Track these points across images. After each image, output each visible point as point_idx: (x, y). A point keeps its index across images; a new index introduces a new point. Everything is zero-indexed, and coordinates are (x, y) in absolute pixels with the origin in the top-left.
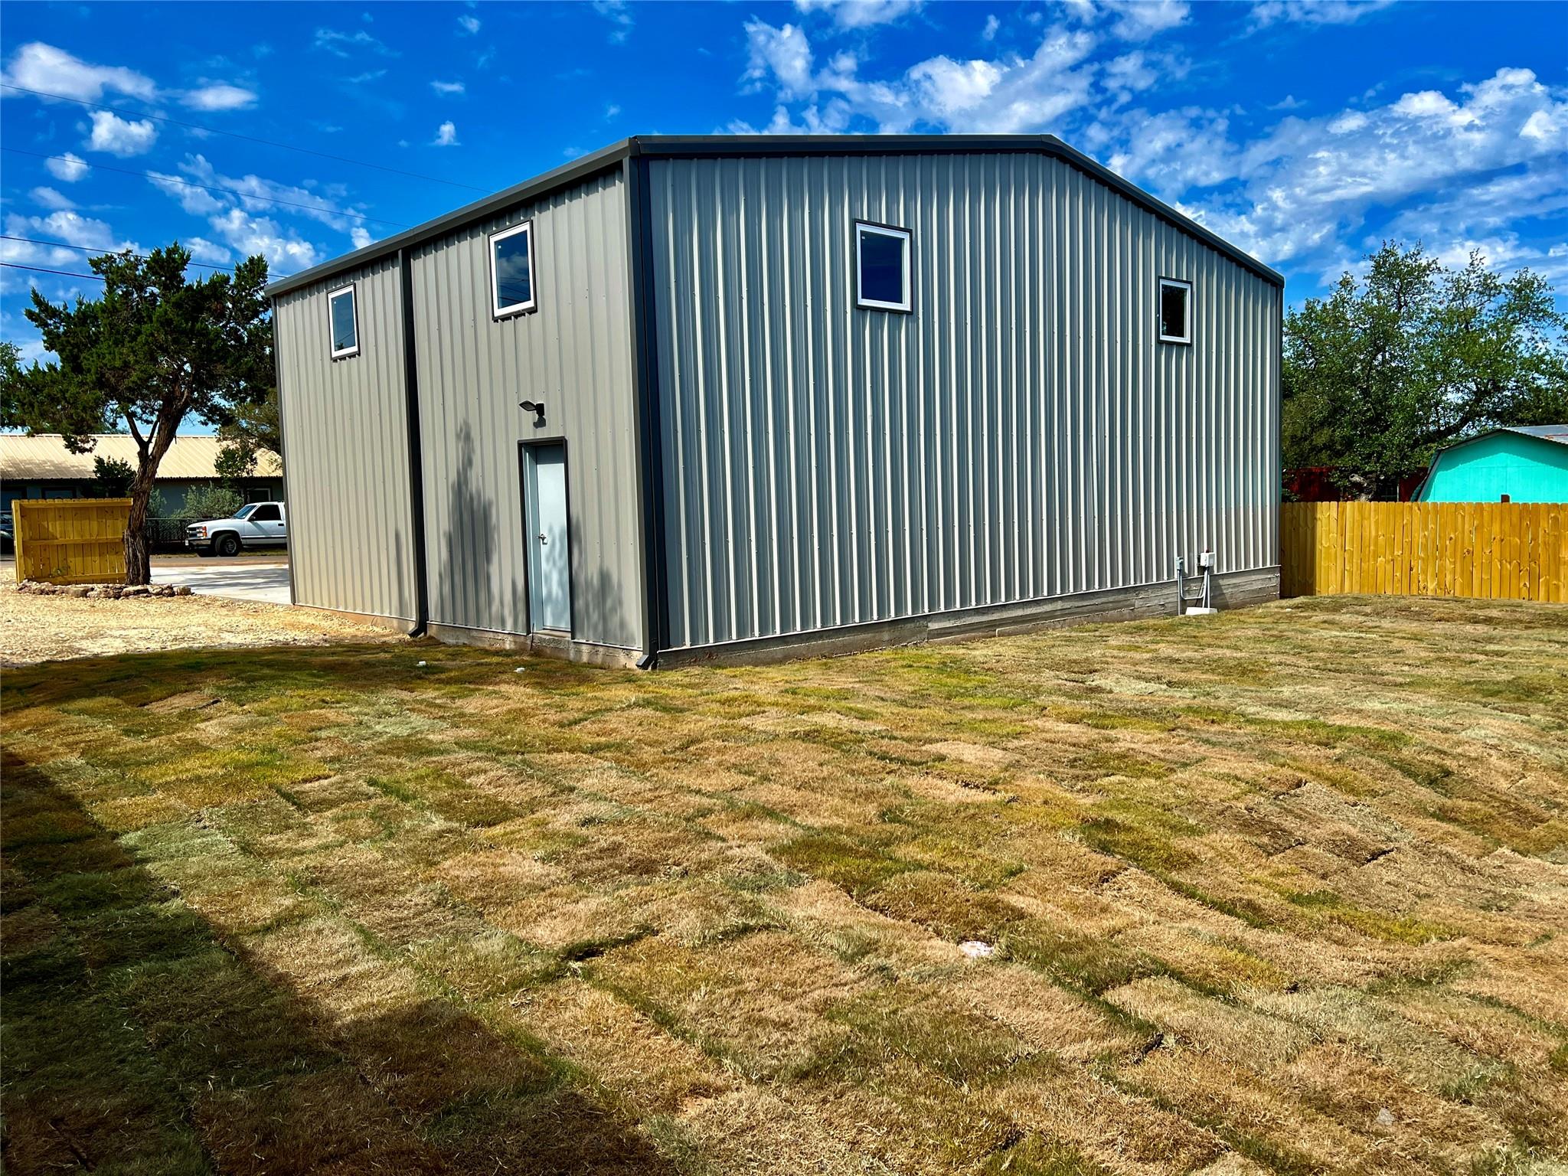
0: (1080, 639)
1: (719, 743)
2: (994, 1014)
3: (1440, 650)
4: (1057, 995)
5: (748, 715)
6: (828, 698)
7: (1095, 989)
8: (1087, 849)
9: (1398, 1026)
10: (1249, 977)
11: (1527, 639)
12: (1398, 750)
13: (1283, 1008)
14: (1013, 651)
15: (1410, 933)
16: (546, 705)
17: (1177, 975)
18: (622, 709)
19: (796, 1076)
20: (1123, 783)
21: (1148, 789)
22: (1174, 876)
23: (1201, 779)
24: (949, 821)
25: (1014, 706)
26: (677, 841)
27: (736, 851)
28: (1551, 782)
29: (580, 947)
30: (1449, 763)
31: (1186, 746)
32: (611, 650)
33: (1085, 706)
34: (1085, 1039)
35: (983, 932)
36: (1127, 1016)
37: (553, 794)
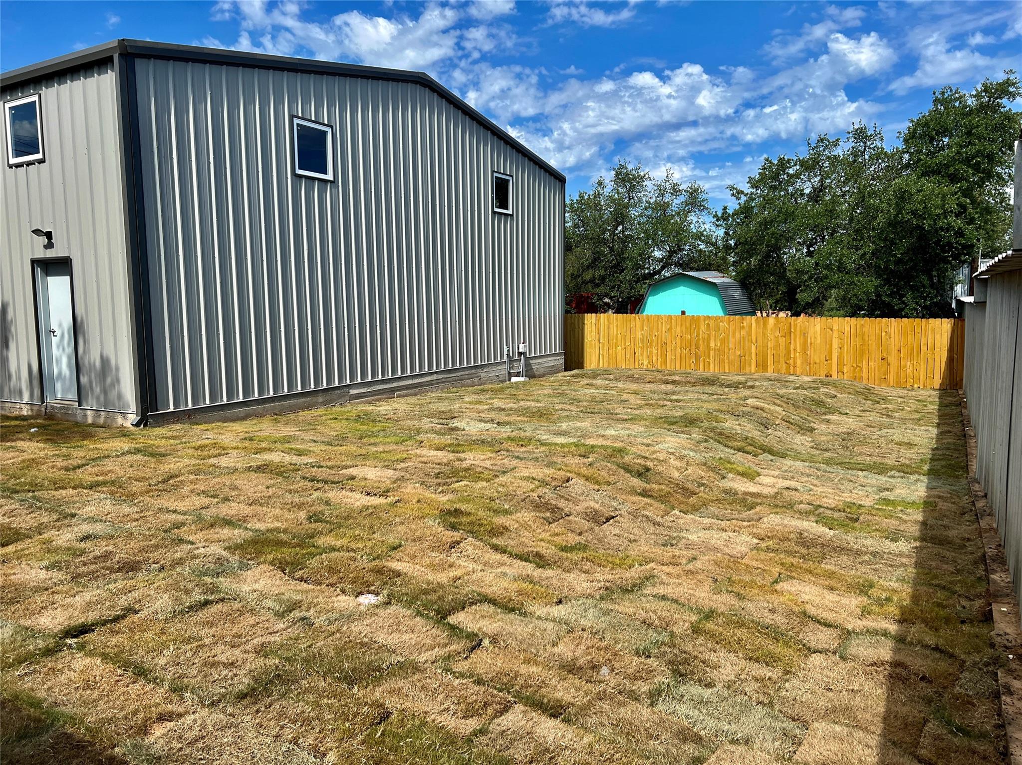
0: (447, 398)
1: (192, 477)
2: (377, 639)
3: (648, 400)
4: (418, 623)
5: (215, 456)
6: (276, 442)
7: (442, 615)
8: (443, 529)
9: (614, 617)
10: (534, 598)
11: (693, 392)
12: (623, 457)
13: (552, 614)
14: (404, 407)
15: (625, 563)
16: (54, 455)
17: (493, 602)
18: (117, 456)
19: (238, 698)
20: (467, 485)
21: (481, 489)
22: (495, 541)
23: (513, 480)
24: (355, 518)
25: (403, 441)
26: (156, 547)
27: (202, 550)
28: (700, 472)
29: (75, 628)
30: (650, 464)
31: (505, 461)
32: (111, 414)
33: (447, 439)
34: (435, 647)
35: (373, 588)
36: (461, 630)
37: (58, 520)
